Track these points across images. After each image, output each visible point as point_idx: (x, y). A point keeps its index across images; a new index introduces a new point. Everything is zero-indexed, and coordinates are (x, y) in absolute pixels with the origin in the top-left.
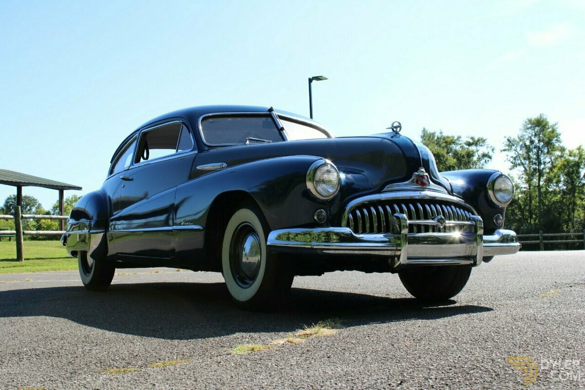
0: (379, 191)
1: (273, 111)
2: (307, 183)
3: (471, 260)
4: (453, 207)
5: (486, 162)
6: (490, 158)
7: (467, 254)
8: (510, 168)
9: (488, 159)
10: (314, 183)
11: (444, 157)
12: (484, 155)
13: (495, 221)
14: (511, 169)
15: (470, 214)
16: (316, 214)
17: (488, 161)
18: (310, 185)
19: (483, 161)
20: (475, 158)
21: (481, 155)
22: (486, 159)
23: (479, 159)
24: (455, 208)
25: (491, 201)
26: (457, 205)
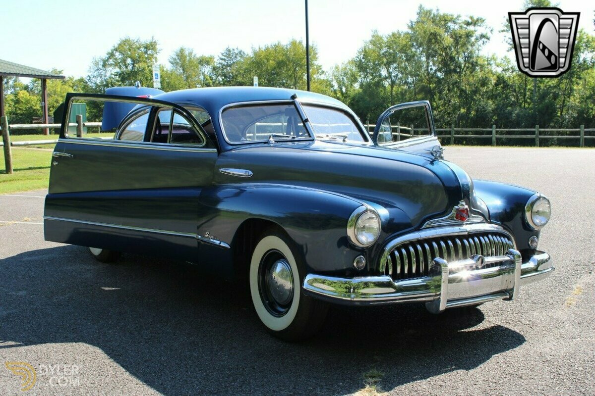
0: (418, 229)
1: (295, 98)
2: (348, 229)
3: (507, 295)
4: (490, 236)
5: (484, 43)
6: (488, 39)
7: (504, 287)
8: (508, 49)
9: (486, 40)
10: (356, 230)
11: (440, 36)
12: (482, 36)
13: (530, 243)
14: (508, 51)
15: (506, 239)
16: (356, 261)
17: (486, 42)
18: (350, 232)
19: (481, 42)
20: (473, 39)
21: (478, 36)
22: (485, 40)
23: (477, 39)
24: (492, 236)
25: (528, 224)
26: (494, 234)
